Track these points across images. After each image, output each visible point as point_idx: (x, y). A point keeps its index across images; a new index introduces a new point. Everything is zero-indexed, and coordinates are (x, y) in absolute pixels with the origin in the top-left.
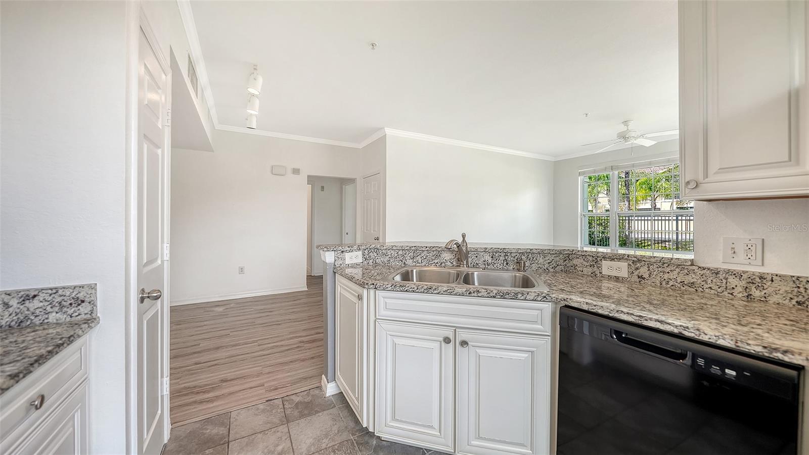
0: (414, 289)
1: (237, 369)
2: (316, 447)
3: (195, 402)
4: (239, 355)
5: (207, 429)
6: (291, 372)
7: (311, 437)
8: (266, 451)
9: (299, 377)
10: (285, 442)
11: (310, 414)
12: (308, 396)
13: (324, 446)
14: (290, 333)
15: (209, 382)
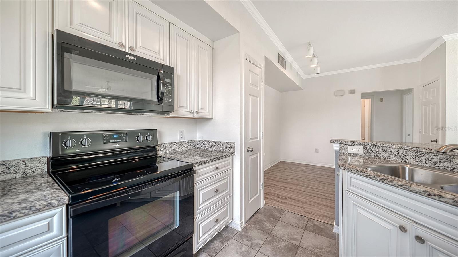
0: (371, 177)
1: (297, 196)
2: (312, 249)
3: (276, 200)
4: (301, 191)
5: (274, 211)
6: (321, 210)
7: (312, 243)
8: (290, 233)
9: (324, 214)
10: (299, 236)
11: (318, 234)
12: (323, 225)
13: (316, 251)
14: (333, 191)
15: (284, 196)
